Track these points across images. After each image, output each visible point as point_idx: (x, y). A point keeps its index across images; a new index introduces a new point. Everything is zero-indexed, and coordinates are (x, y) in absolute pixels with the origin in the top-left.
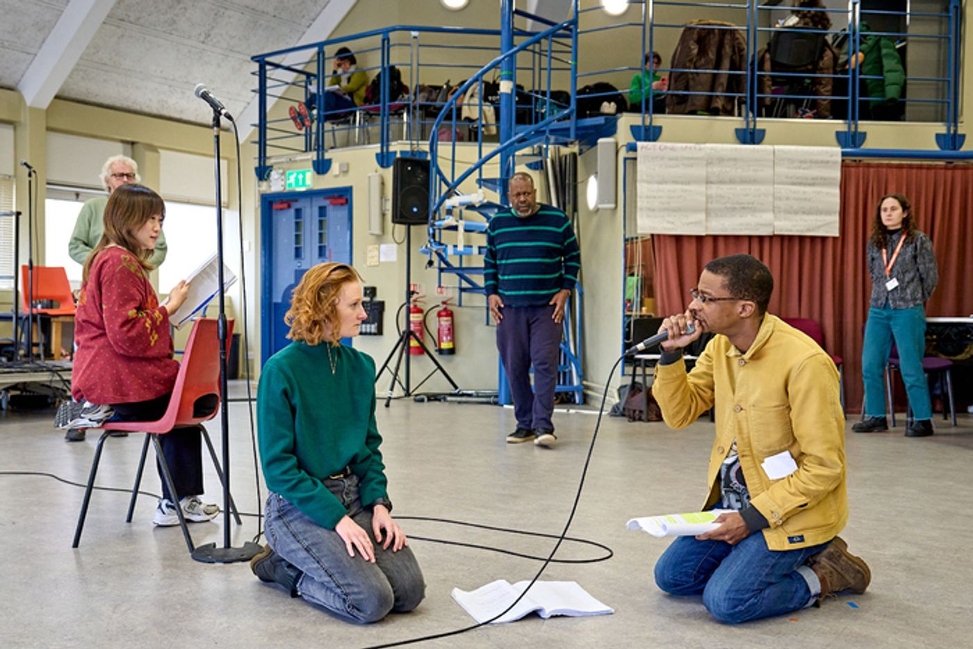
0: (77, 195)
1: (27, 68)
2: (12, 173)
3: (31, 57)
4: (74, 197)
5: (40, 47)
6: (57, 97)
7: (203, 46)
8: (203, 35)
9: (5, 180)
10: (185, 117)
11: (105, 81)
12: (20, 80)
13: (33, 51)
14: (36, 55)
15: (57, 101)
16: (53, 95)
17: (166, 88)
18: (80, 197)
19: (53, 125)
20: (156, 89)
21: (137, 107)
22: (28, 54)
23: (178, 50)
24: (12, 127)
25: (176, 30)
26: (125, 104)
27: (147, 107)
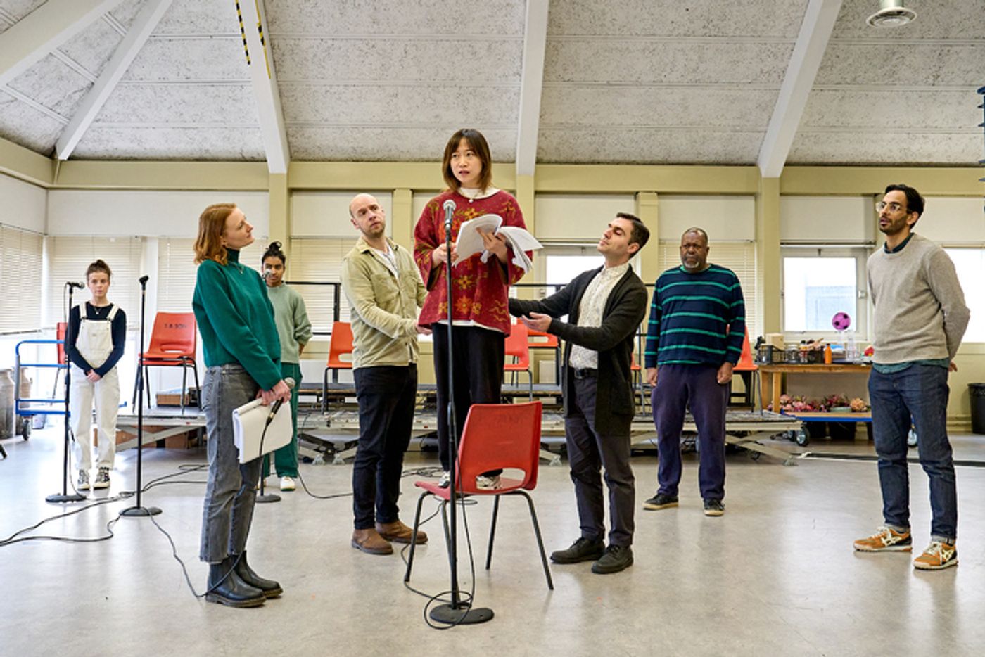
0: (820, 250)
1: (762, 144)
2: (752, 238)
3: (763, 134)
4: (817, 253)
5: (768, 125)
6: (787, 164)
7: (934, 88)
8: (932, 78)
9: (746, 245)
10: (934, 160)
11: (837, 141)
12: (758, 156)
13: (763, 129)
14: (766, 132)
15: (787, 167)
16: (783, 163)
17: (905, 136)
18: (822, 253)
19: (786, 190)
20: (893, 139)
21: (878, 160)
22: (759, 132)
23: (907, 98)
24: (753, 198)
25: (899, 79)
26: (865, 159)
27: (889, 157)
